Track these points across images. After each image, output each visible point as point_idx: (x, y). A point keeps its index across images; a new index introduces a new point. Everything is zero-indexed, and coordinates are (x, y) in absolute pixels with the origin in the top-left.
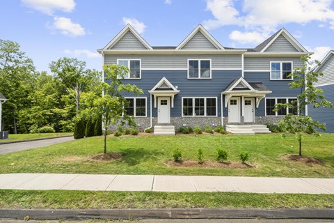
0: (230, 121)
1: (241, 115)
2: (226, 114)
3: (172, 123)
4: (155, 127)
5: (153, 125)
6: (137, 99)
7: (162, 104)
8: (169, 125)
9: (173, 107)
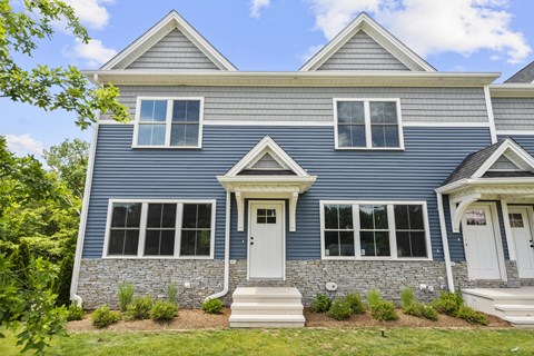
0: (473, 275)
1: (507, 256)
2: (459, 254)
3: (293, 280)
4: (239, 291)
5: (233, 286)
6: (185, 206)
7: (260, 221)
8: (284, 285)
9: (293, 228)
